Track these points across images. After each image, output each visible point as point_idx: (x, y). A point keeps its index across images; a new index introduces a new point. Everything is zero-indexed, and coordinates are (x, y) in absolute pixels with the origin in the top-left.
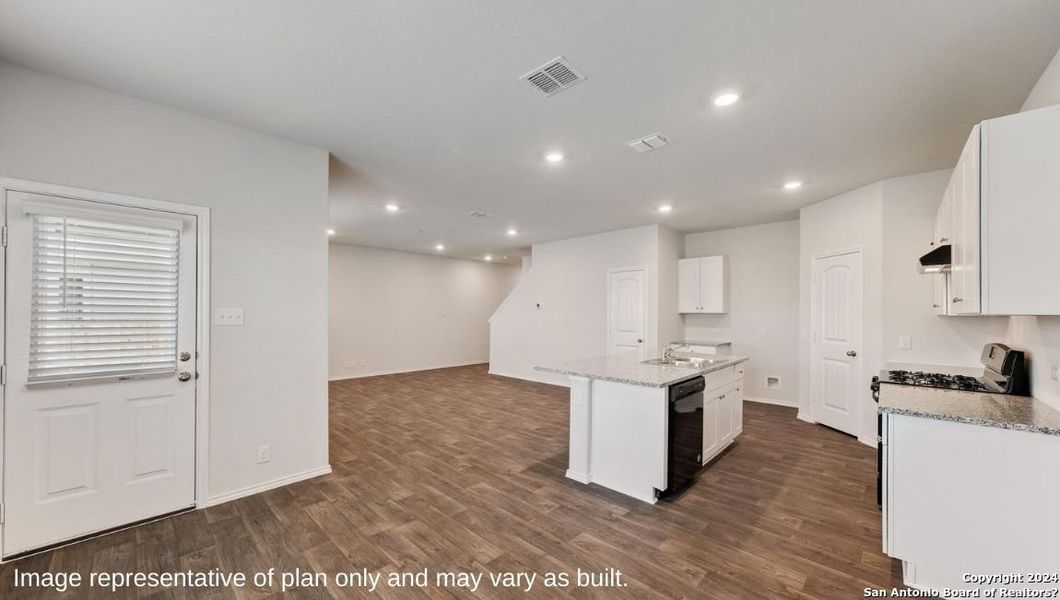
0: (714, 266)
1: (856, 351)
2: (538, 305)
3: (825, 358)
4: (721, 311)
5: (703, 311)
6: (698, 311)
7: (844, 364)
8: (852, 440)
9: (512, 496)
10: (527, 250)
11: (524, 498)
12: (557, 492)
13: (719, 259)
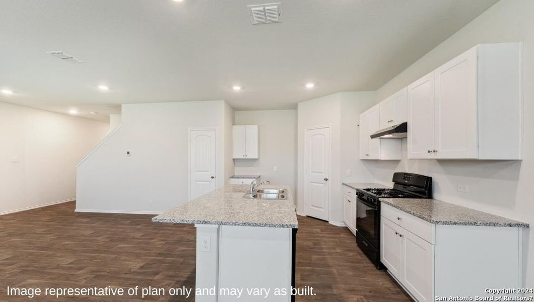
0: (253, 130)
1: (328, 178)
2: (128, 153)
3: (312, 182)
4: (257, 158)
5: (247, 158)
6: (244, 158)
7: (322, 185)
10: (117, 108)
13: (256, 127)
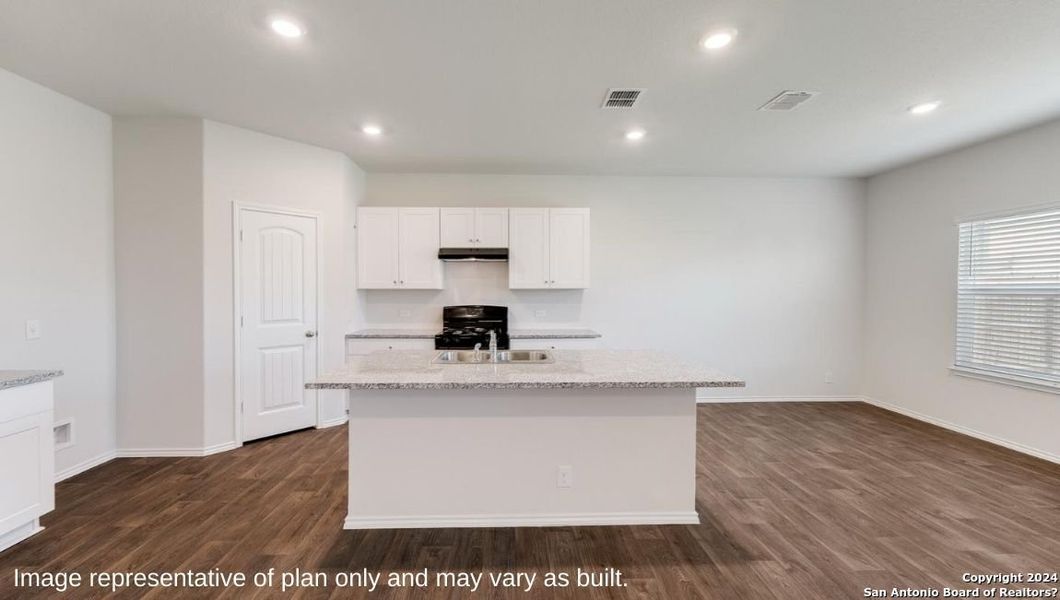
8: (308, 439)
9: (801, 529)
11: (783, 520)
12: (734, 513)
